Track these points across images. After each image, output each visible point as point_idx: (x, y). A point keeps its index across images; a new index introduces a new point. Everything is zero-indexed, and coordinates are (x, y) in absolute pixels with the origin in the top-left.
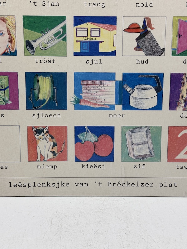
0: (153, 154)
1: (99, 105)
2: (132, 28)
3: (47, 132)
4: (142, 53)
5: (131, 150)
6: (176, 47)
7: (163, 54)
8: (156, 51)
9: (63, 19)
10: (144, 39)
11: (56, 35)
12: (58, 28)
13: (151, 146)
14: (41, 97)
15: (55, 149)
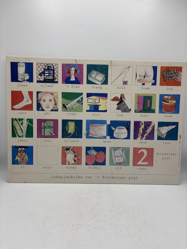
0: (126, 162)
1: (98, 136)
2: (115, 99)
3: (72, 150)
4: (120, 111)
5: (114, 160)
6: (136, 109)
7: (130, 112)
8: (127, 110)
9: (82, 94)
10: (121, 104)
11: (77, 102)
12: (79, 98)
13: (124, 158)
14: (69, 132)
15: (76, 159)
